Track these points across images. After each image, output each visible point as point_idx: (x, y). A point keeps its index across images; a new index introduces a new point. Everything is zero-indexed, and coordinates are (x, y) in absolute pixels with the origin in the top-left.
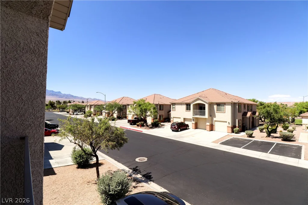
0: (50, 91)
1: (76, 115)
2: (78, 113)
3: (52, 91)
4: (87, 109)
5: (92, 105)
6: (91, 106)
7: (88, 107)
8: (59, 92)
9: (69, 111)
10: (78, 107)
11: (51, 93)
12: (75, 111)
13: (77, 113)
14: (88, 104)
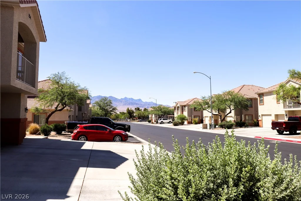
0: (129, 98)
1: (161, 123)
2: (164, 121)
3: (132, 99)
4: (177, 113)
5: (185, 106)
6: (183, 107)
7: (178, 110)
8: (140, 100)
9: (151, 119)
10: (163, 110)
11: (131, 101)
12: (160, 117)
13: (162, 120)
14: (178, 105)
